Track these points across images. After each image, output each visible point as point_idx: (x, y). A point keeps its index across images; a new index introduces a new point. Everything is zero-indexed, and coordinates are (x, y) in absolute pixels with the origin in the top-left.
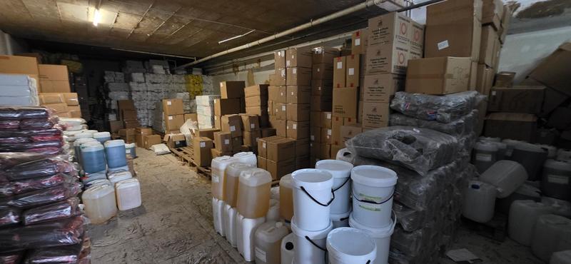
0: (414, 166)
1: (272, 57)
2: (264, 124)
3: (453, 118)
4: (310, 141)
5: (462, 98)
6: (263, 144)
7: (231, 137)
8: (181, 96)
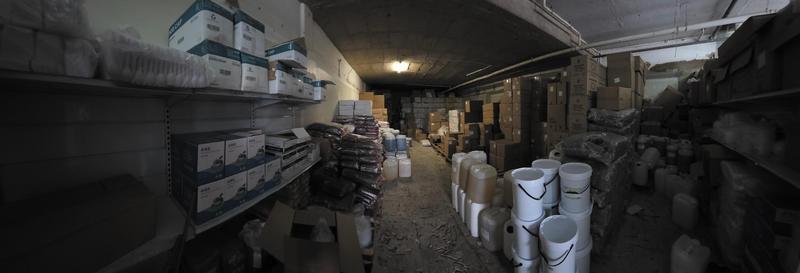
0: (603, 161)
1: (502, 84)
2: (495, 130)
3: (625, 125)
4: (531, 143)
5: (628, 113)
6: (494, 145)
7: (470, 139)
8: (440, 110)
